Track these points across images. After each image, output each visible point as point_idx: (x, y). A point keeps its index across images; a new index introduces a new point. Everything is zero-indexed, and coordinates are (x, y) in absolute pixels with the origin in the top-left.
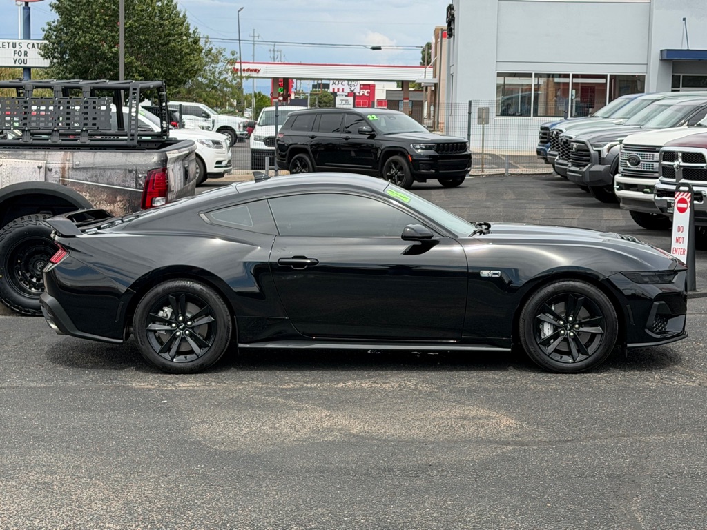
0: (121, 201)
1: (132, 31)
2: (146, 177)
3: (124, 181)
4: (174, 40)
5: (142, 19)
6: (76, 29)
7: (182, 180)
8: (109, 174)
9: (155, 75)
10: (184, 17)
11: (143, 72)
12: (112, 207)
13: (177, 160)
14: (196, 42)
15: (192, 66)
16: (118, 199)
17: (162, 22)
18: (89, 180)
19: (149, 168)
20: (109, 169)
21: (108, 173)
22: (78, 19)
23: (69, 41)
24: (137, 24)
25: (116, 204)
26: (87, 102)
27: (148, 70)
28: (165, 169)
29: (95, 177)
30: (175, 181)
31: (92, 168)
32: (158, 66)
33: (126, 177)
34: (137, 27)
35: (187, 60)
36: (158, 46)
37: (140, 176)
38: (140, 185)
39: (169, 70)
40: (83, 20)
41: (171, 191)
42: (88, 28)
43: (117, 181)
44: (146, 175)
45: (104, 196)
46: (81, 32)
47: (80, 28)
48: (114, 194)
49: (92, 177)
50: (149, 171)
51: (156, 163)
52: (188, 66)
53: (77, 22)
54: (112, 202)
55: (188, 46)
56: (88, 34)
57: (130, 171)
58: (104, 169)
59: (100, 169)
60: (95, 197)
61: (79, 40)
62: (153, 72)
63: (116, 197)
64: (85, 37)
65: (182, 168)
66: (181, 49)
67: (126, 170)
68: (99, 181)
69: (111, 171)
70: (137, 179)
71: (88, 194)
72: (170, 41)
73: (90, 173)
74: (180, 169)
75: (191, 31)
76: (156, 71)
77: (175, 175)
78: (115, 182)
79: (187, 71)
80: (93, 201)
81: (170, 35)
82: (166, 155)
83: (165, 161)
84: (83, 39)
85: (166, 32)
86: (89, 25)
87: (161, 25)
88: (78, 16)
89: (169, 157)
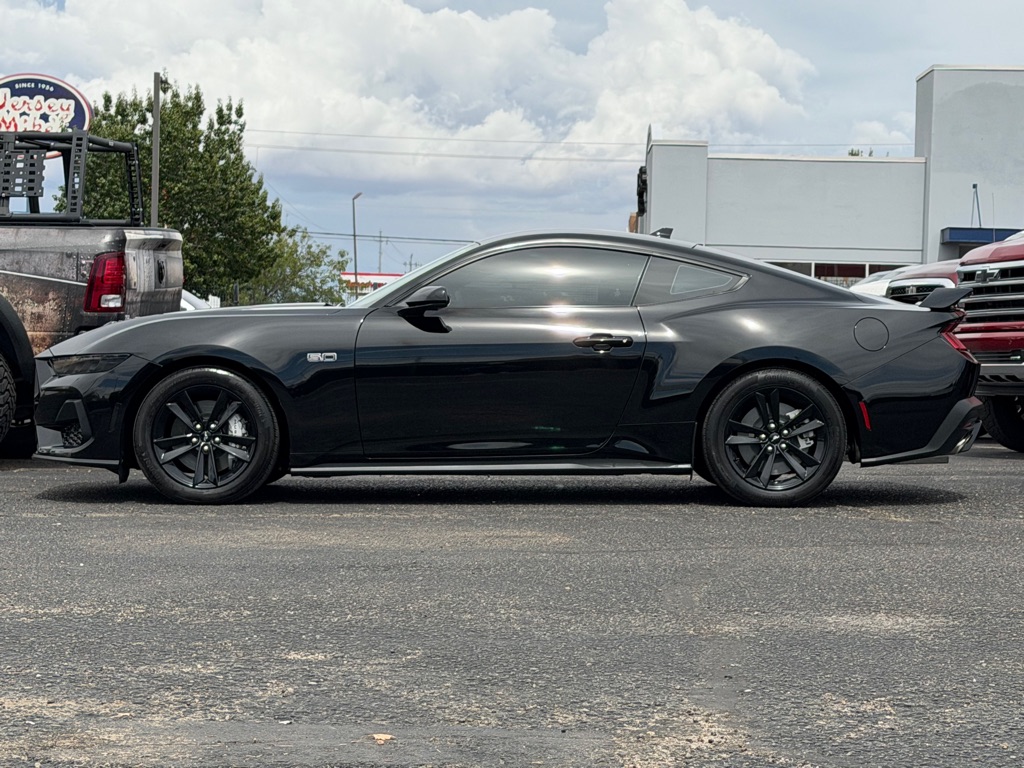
0: (54, 300)
1: (182, 198)
2: (91, 265)
3: (59, 270)
4: (243, 213)
5: (196, 182)
6: (102, 195)
7: (153, 278)
8: (37, 260)
9: (215, 262)
10: (260, 183)
11: (197, 257)
12: (41, 308)
13: (143, 245)
14: (276, 216)
15: (269, 251)
16: (51, 296)
17: (225, 186)
18: (8, 268)
19: (97, 252)
20: (38, 252)
21: (36, 258)
22: (104, 181)
23: (91, 212)
24: (188, 188)
25: (47, 304)
26: (10, 157)
27: (204, 255)
28: (121, 258)
29: (17, 263)
30: (138, 276)
31: (13, 251)
32: (219, 250)
33: (62, 264)
34: (188, 193)
35: (262, 242)
36: (220, 221)
37: (84, 262)
38: (84, 275)
39: (234, 257)
40: (112, 183)
41: (130, 289)
42: (119, 194)
43: (48, 270)
44: (93, 262)
45: (29, 292)
46: (108, 200)
47: (108, 194)
48: (43, 289)
49: (12, 264)
50: (97, 255)
51: (109, 244)
52: (264, 250)
53: (103, 185)
54: (41, 302)
55: (263, 222)
56: (118, 203)
57: (69, 256)
58: (31, 252)
59: (25, 251)
60: (16, 293)
61: (105, 210)
62: (211, 259)
63: (47, 294)
64: (113, 206)
65: (152, 261)
66: (252, 226)
67: (63, 253)
68: (23, 269)
69: (40, 255)
70: (79, 266)
71: (6, 289)
72: (237, 213)
73: (10, 258)
74: (148, 262)
75: (269, 203)
76: (215, 257)
77: (138, 267)
78: (46, 272)
79: (261, 258)
80: (12, 299)
81: (237, 205)
82: (124, 234)
83: (121, 243)
84: (110, 209)
85: (232, 201)
86: (120, 190)
87: (224, 190)
88: (105, 176)
89: (128, 238)
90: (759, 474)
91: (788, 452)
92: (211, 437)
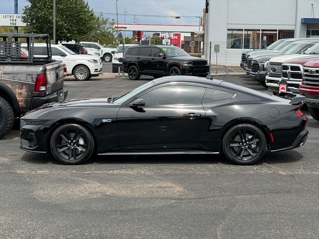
0: (25, 88)
1: (63, 10)
2: (36, 77)
3: (27, 79)
4: (82, 14)
5: (67, 5)
6: (38, 9)
7: (55, 78)
8: (20, 76)
9: (73, 30)
10: (87, 4)
12: (21, 91)
13: (52, 69)
14: (92, 15)
15: (90, 26)
16: (24, 87)
17: (76, 6)
18: (11, 78)
19: (38, 73)
20: (20, 74)
21: (19, 75)
22: (38, 5)
23: (35, 15)
24: (65, 7)
25: (23, 90)
26: (10, 43)
27: (70, 28)
28: (45, 74)
29: (14, 77)
30: (51, 79)
31: (12, 73)
32: (75, 26)
33: (27, 77)
34: (65, 8)
35: (88, 23)
36: (75, 17)
37: (34, 77)
38: (34, 81)
39: (79, 28)
40: (41, 5)
41: (48, 84)
42: (43, 9)
43: (23, 79)
44: (36, 76)
45: (17, 86)
46: (40, 11)
47: (40, 9)
48: (22, 85)
49: (12, 77)
50: (38, 75)
51: (41, 71)
52: (88, 26)
53: (38, 6)
54: (21, 89)
55: (88, 17)
56: (43, 12)
57: (29, 75)
58: (18, 74)
59: (16, 73)
60: (13, 86)
61: (39, 14)
62: (72, 29)
63: (23, 87)
64: (42, 13)
65: (55, 73)
66: (85, 18)
67: (27, 74)
68: (15, 79)
69: (21, 75)
70: (32, 78)
71: (10, 85)
72: (80, 14)
73: (11, 75)
74: (53, 74)
75: (90, 10)
76: (74, 28)
77: (50, 76)
78: (22, 80)
79: (88, 28)
80: (12, 88)
81: (80, 12)
82: (46, 67)
83: (45, 70)
84: (41, 14)
85: (78, 11)
86: (44, 8)
87: (76, 7)
88: (39, 3)
89: (47, 69)
90: (240, 155)
91: (248, 149)
92: (74, 145)
